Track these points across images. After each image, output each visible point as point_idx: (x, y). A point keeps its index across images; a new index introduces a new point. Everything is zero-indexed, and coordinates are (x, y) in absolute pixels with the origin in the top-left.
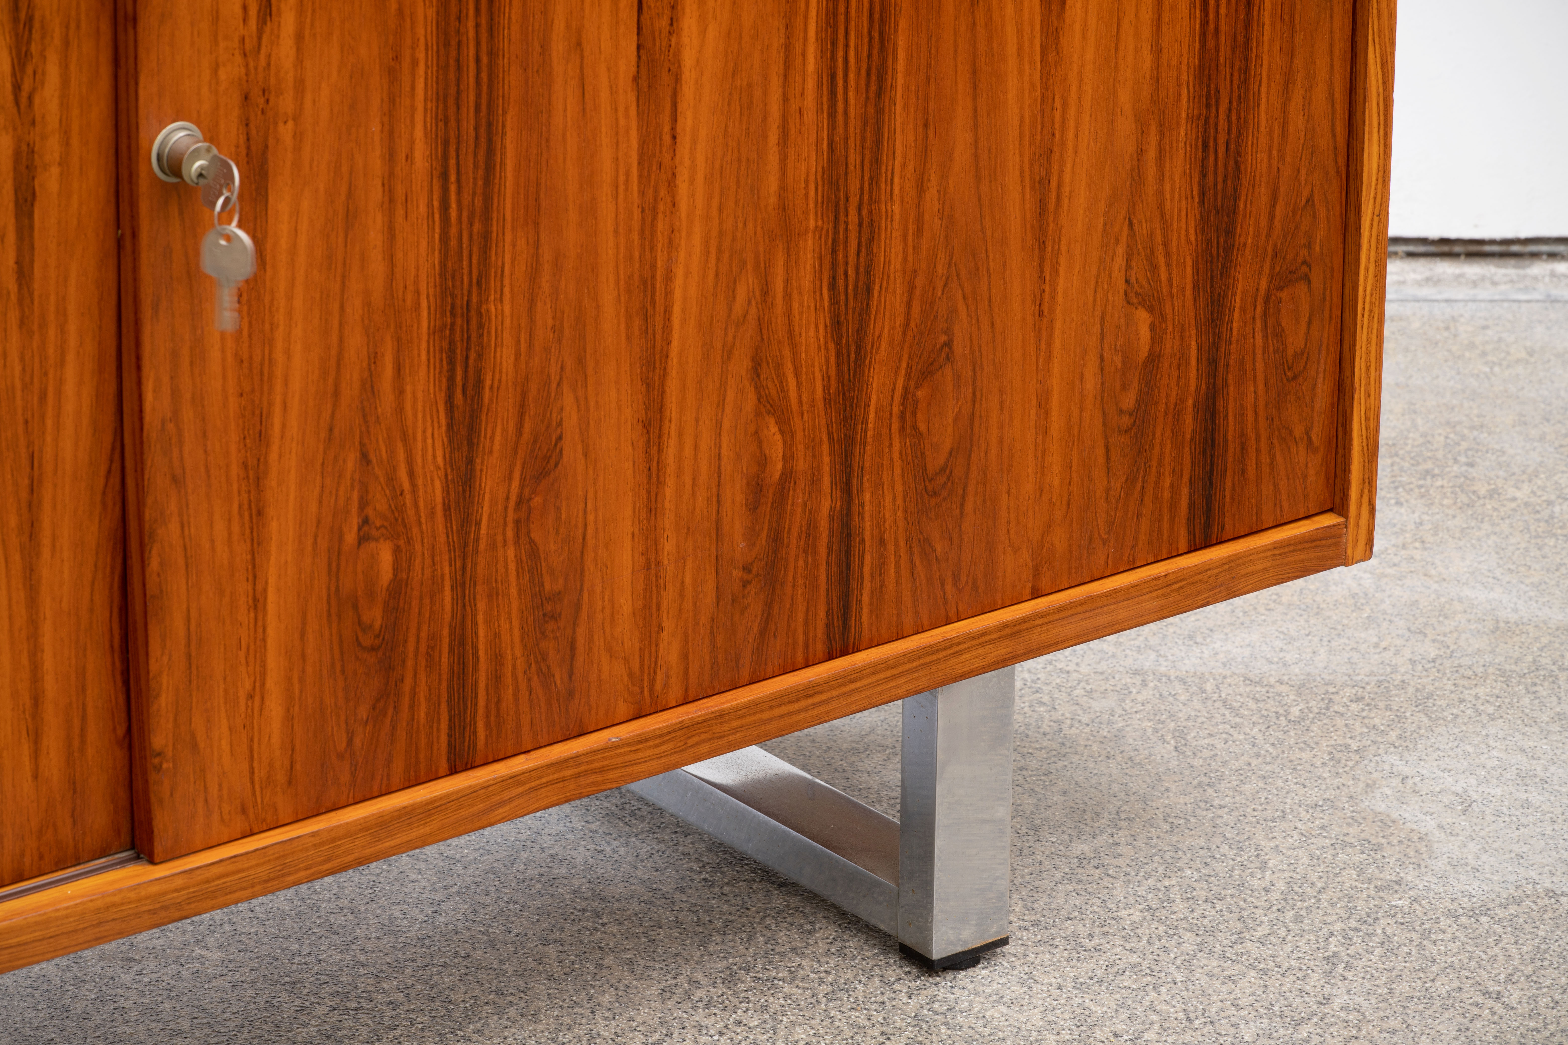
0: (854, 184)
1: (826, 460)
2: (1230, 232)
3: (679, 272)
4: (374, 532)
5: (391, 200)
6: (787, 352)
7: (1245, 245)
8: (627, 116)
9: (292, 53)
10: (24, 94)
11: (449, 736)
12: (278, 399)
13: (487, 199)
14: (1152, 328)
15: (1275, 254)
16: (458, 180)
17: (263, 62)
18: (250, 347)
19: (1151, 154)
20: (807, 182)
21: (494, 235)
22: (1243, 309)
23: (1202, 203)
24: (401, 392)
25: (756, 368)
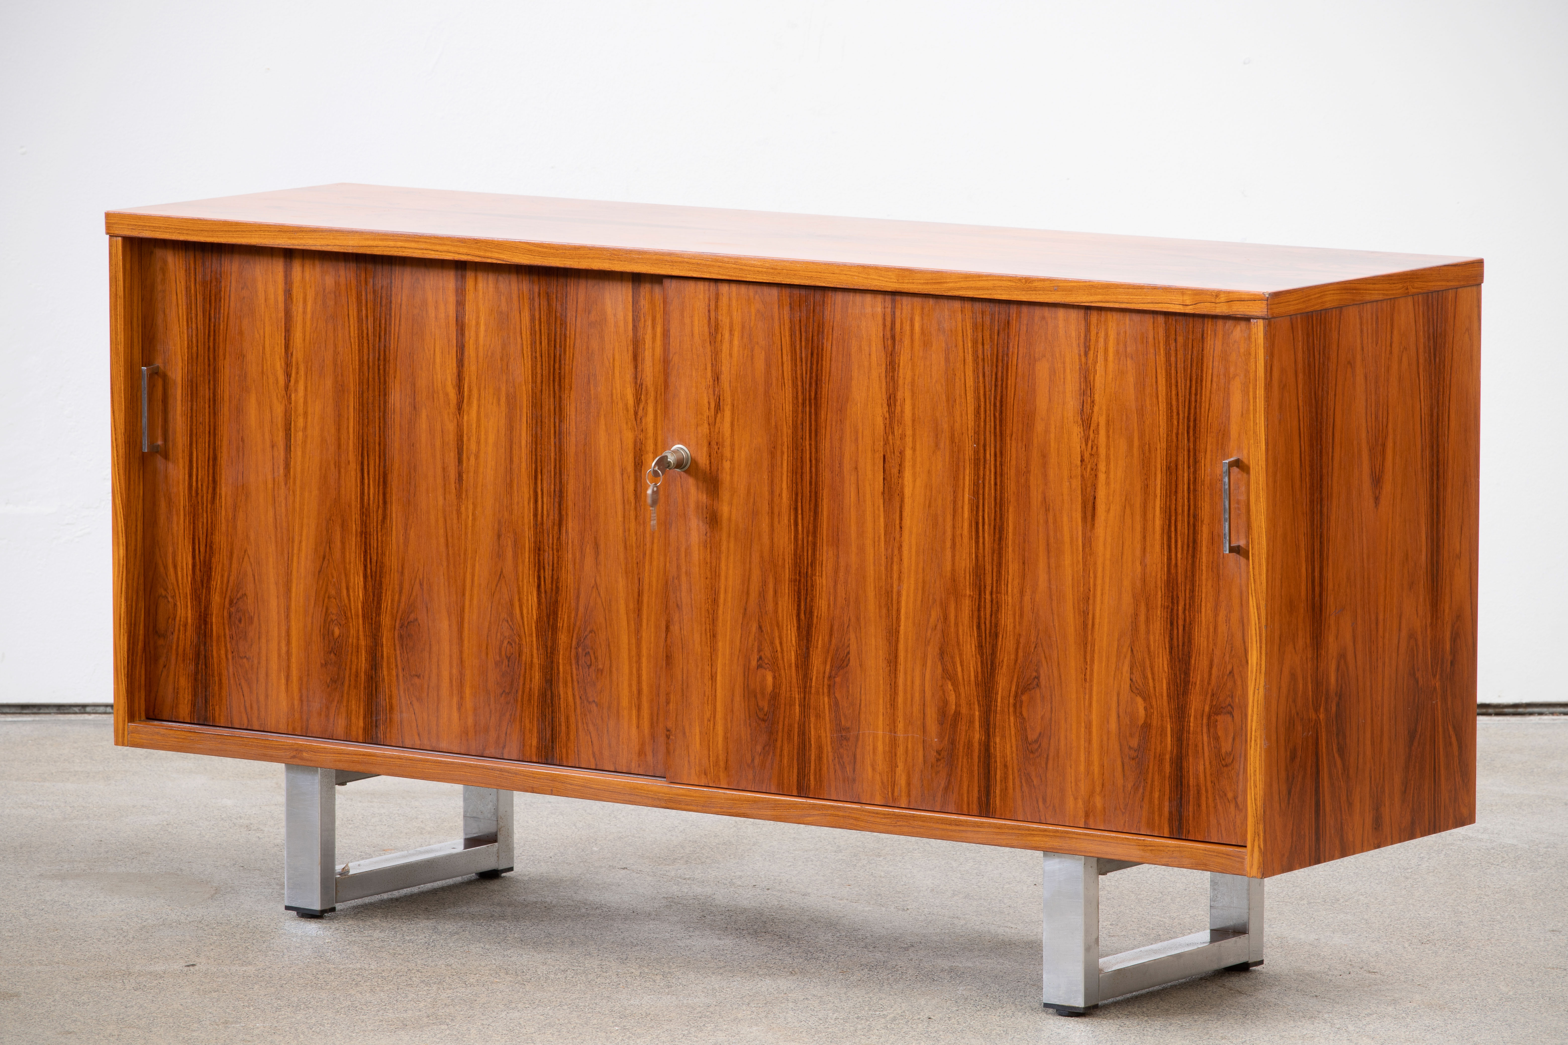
0: (989, 580)
1: (977, 713)
2: (1187, 673)
3: (904, 593)
4: (764, 665)
5: (772, 513)
6: (956, 651)
7: (1195, 683)
8: (879, 510)
9: (729, 430)
10: (639, 417)
11: (798, 777)
12: (723, 587)
13: (815, 527)
14: (1146, 709)
15: (1213, 695)
16: (802, 513)
17: (717, 430)
18: (711, 558)
19: (1142, 618)
20: (965, 571)
21: (818, 545)
22: (1196, 718)
23: (1171, 652)
24: (776, 604)
25: (942, 653)
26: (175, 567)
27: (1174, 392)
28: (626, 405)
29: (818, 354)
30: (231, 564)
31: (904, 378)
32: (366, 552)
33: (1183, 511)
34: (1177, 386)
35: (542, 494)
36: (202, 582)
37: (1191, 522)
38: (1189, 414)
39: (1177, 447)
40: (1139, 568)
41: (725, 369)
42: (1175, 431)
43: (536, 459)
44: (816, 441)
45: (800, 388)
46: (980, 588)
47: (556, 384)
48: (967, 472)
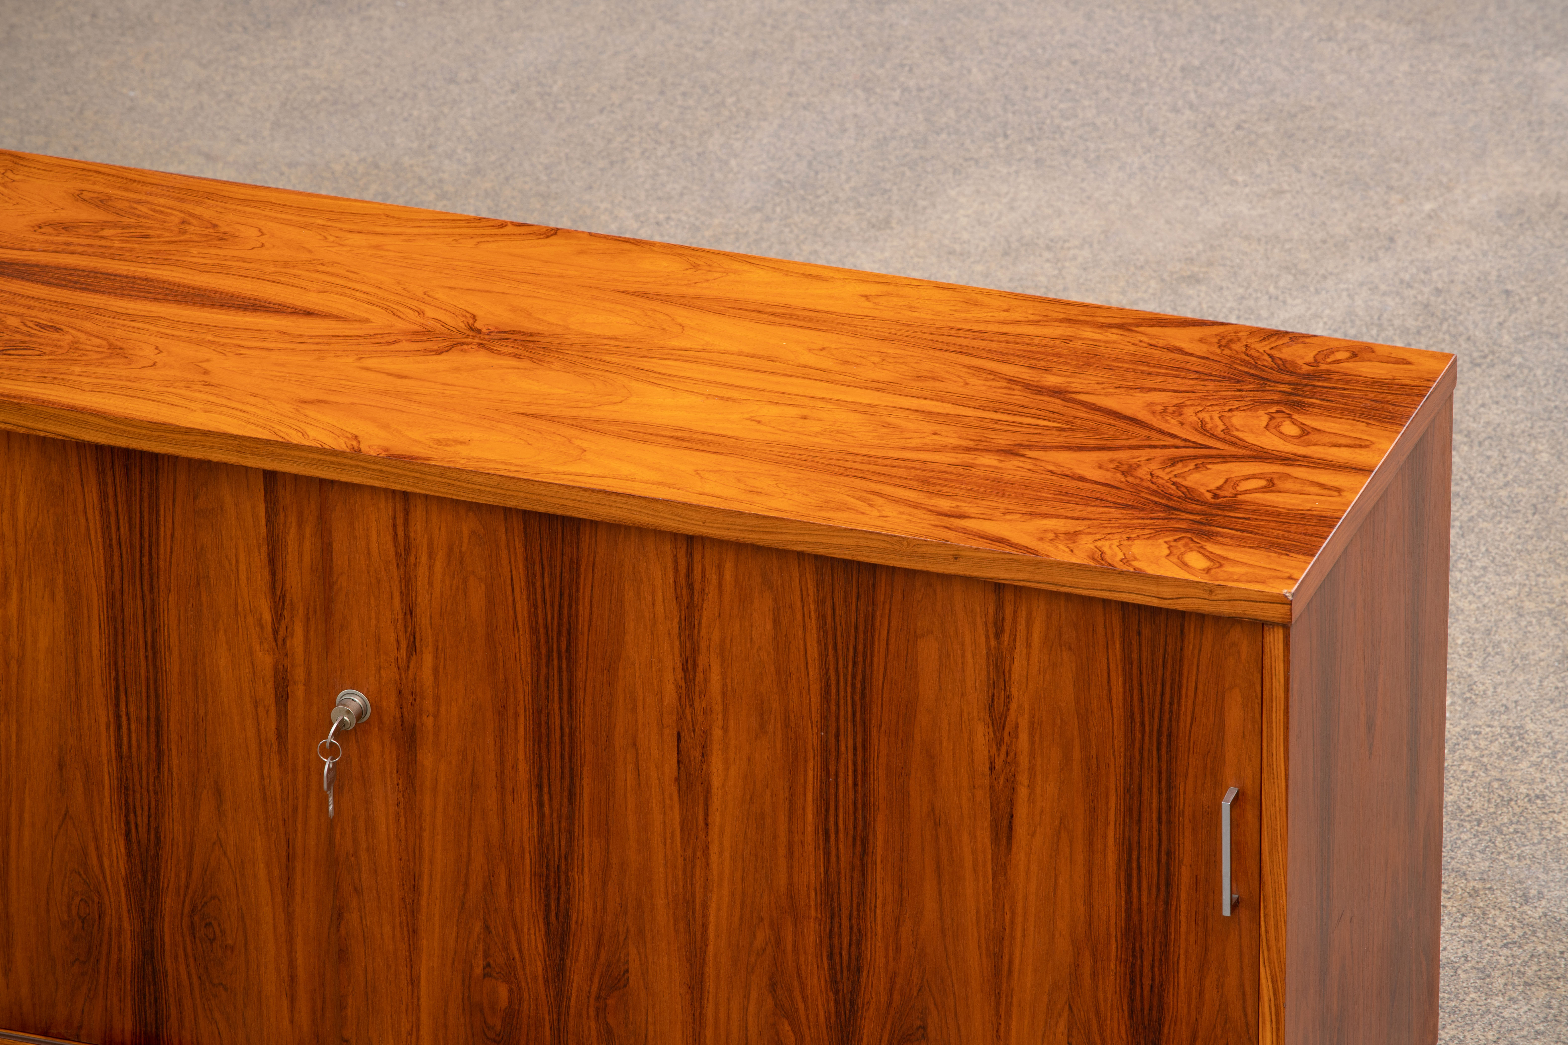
0: (845, 902)
3: (713, 906)
4: (494, 974)
5: (503, 788)
6: (796, 984)
8: (671, 799)
9: (431, 678)
10: (280, 637)
12: (426, 872)
13: (571, 812)
16: (550, 792)
17: (411, 677)
18: (406, 834)
19: (1087, 970)
20: (808, 887)
21: (576, 834)
23: (1131, 1016)
24: (512, 901)
25: (773, 985)
27: (1136, 697)
28: (260, 620)
29: (570, 596)
31: (710, 639)
33: (1150, 846)
34: (1141, 690)
35: (128, 720)
37: (1163, 861)
38: (1160, 726)
39: (1141, 765)
40: (1081, 910)
41: (422, 600)
42: (1137, 746)
43: (117, 675)
44: (570, 705)
45: (542, 636)
46: (832, 910)
47: (145, 583)
48: (811, 765)
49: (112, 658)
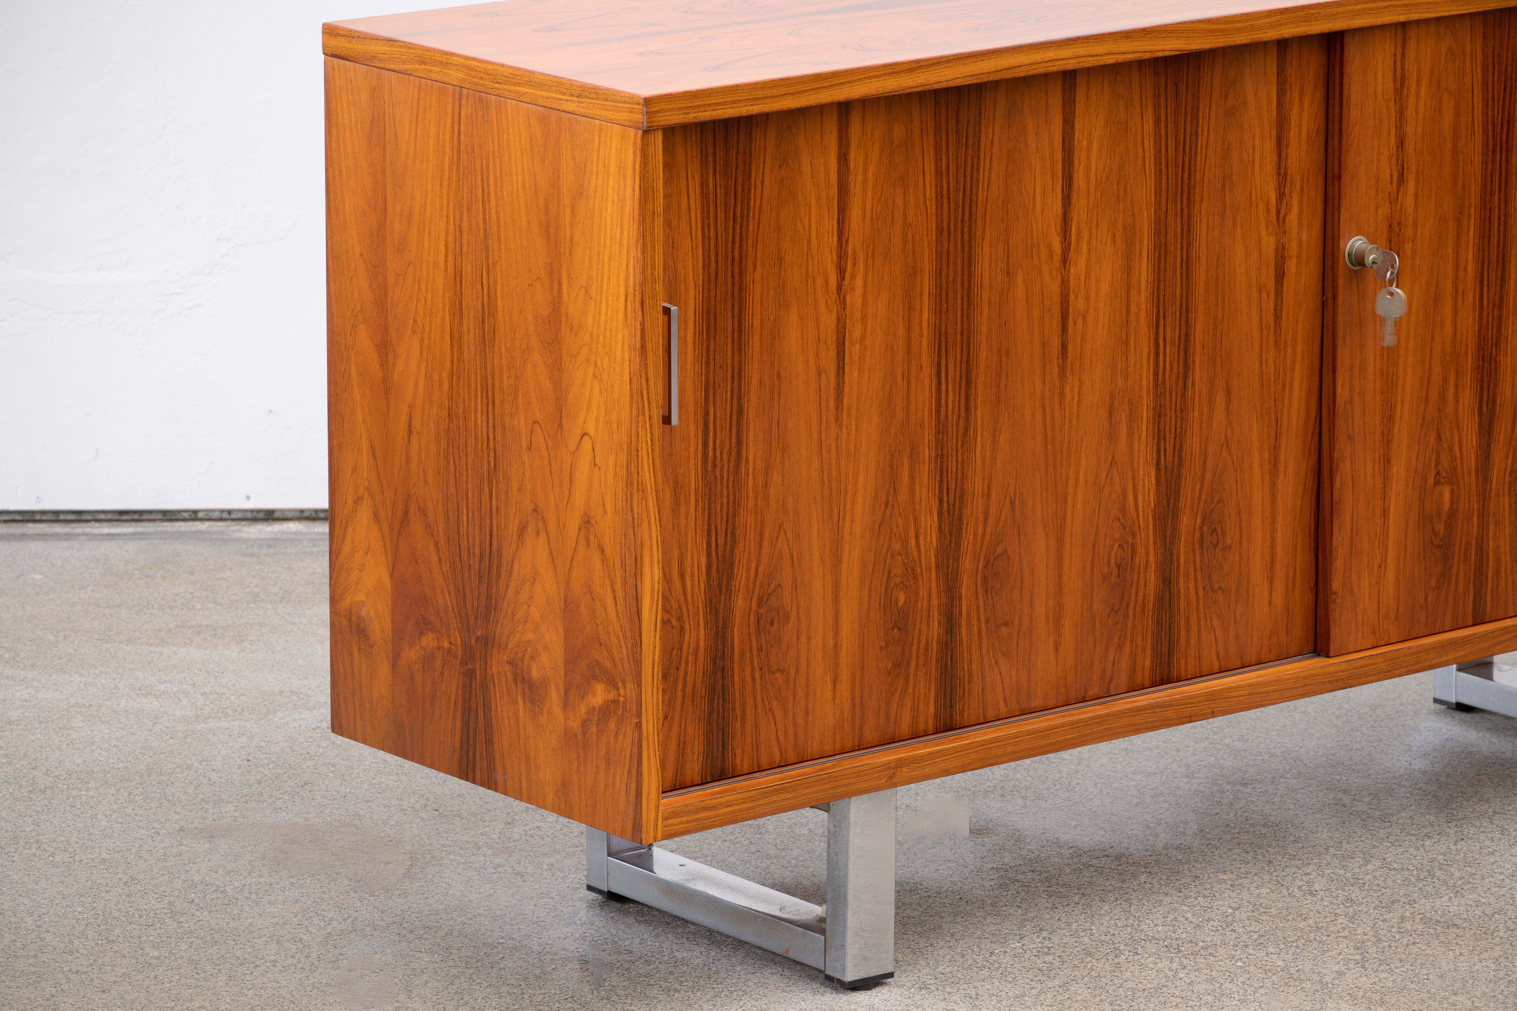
4: (1442, 480)
5: (1456, 292)
9: (1413, 203)
10: (1281, 216)
11: (1474, 602)
12: (1399, 398)
13: (1501, 297)
16: (1488, 285)
17: (1399, 208)
26: (682, 576)
30: (760, 549)
32: (941, 481)
36: (720, 585)
41: (1410, 129)
43: (1159, 301)
44: (1506, 193)
45: (1490, 133)
47: (1185, 198)
49: (1156, 285)
